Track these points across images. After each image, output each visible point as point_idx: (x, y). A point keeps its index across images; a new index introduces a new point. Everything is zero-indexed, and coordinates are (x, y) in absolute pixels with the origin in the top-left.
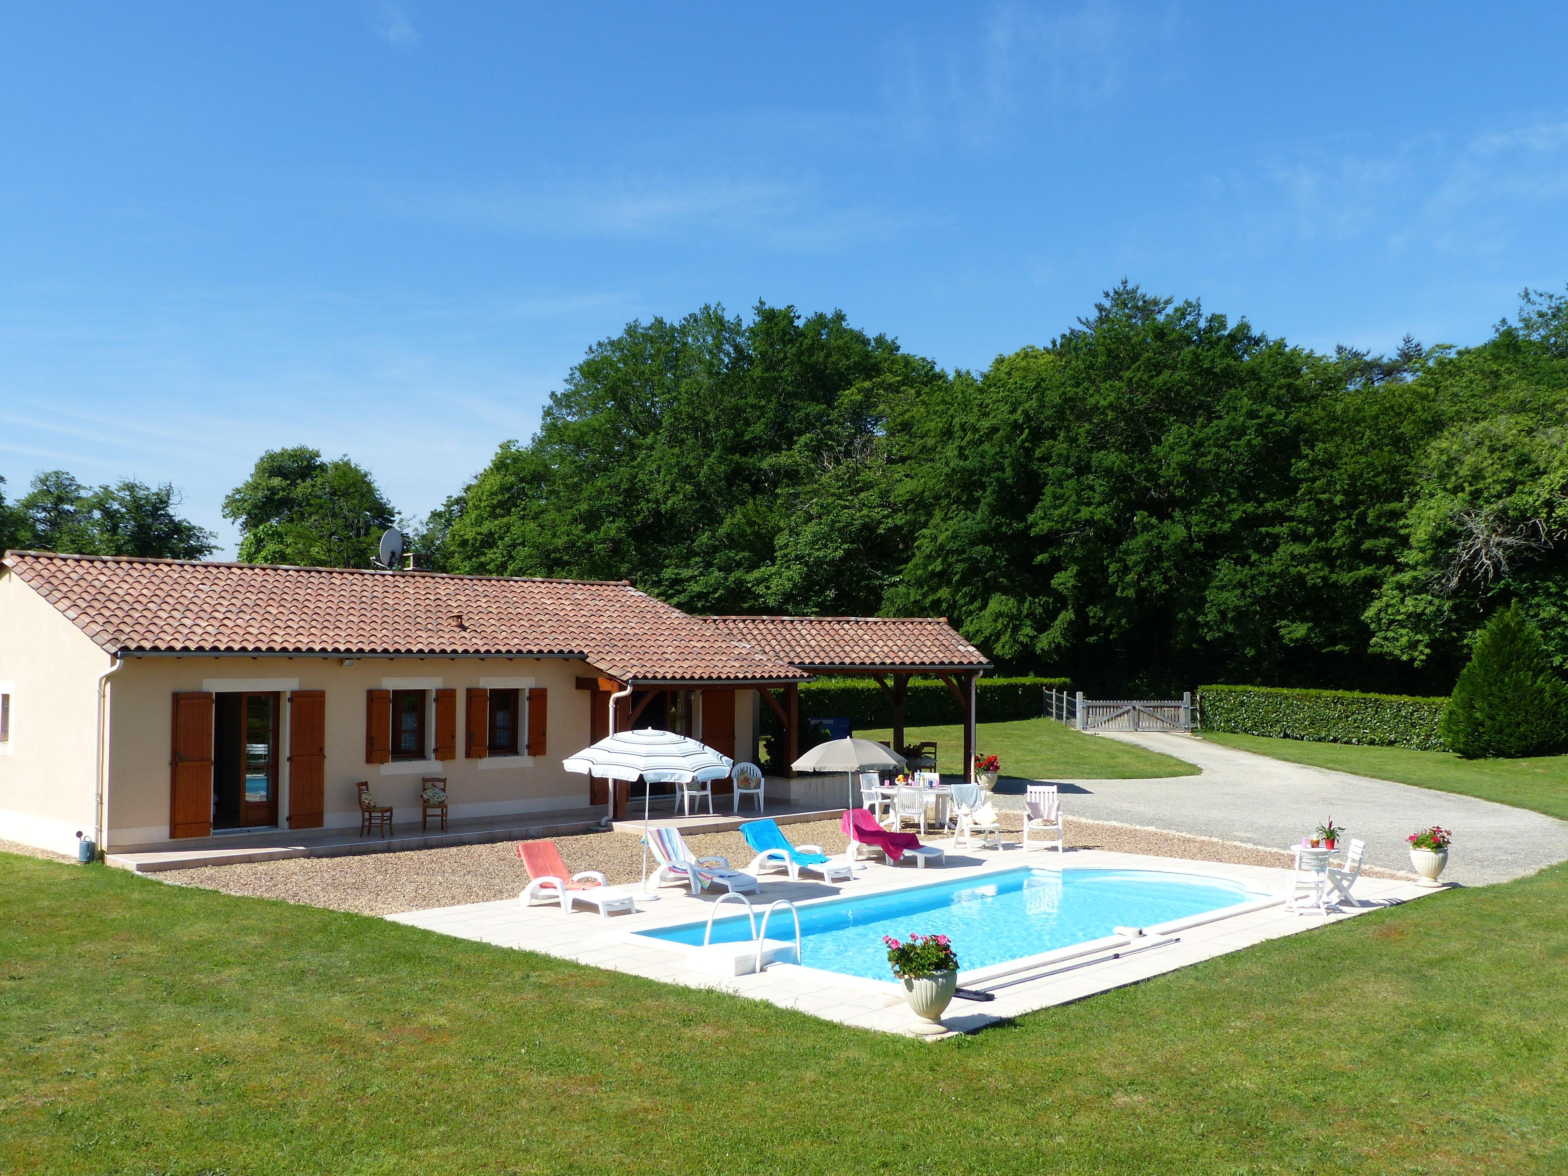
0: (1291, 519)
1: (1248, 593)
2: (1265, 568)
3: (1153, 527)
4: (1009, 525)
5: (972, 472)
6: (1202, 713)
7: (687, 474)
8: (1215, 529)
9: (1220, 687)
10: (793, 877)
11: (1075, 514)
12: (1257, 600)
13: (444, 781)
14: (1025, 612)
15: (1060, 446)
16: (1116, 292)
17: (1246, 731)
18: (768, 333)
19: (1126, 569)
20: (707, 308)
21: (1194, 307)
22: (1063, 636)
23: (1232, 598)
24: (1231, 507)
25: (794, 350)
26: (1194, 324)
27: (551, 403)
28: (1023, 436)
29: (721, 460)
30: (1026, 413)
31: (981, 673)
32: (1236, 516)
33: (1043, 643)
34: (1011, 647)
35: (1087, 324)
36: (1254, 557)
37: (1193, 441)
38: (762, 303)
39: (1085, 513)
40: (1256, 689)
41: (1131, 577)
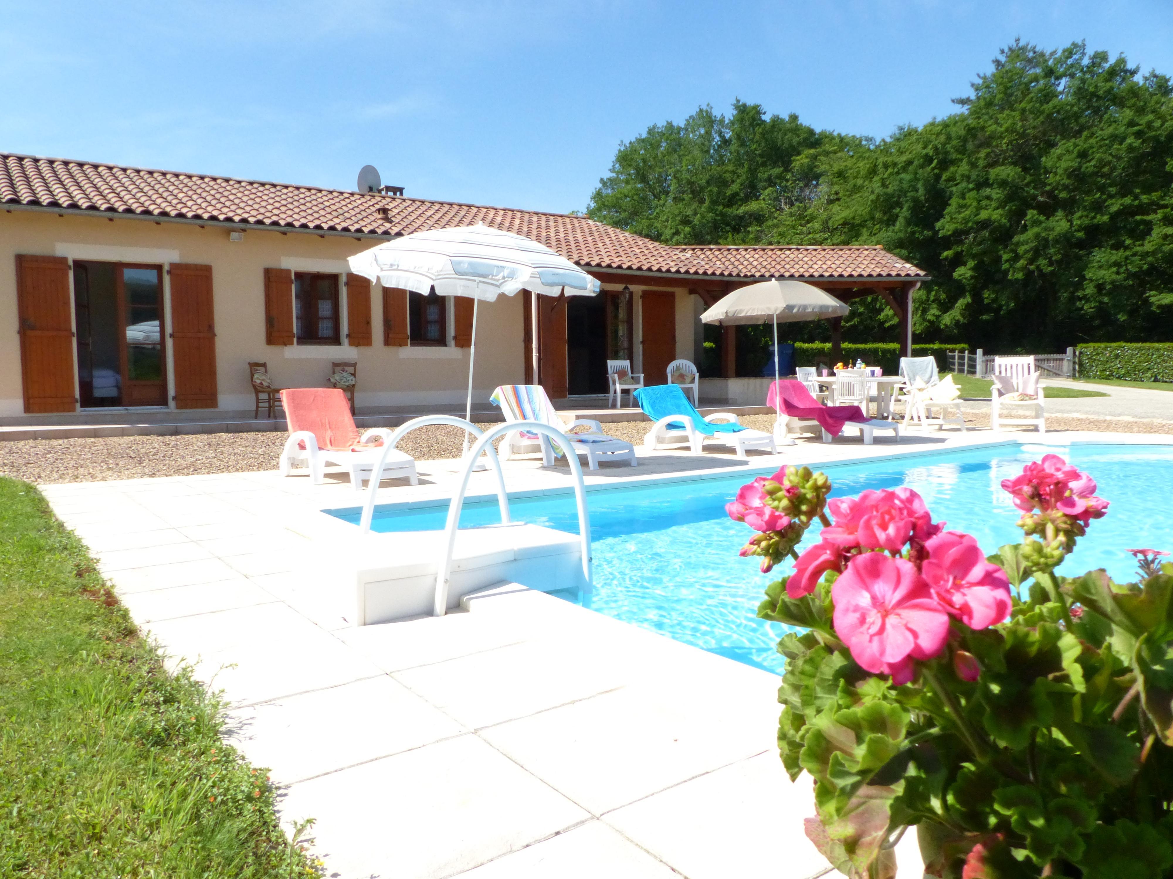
0: (1165, 206)
1: (1122, 270)
2: (1138, 249)
3: (1041, 222)
4: (921, 233)
5: (891, 196)
6: (1081, 365)
7: (686, 221)
8: (1095, 221)
9: (1097, 345)
10: (696, 452)
11: (976, 216)
12: (1131, 275)
13: (354, 365)
14: (932, 298)
15: (964, 168)
16: (1010, 49)
17: (1119, 378)
18: (741, 120)
19: (1017, 258)
20: (701, 110)
21: (1079, 46)
22: (962, 315)
23: (1108, 275)
24: (1109, 202)
25: (760, 130)
26: (1078, 62)
27: (601, 185)
28: (933, 165)
29: (710, 210)
30: (936, 148)
31: (919, 285)
32: (1114, 209)
33: (947, 319)
34: (921, 325)
35: (985, 78)
36: (1128, 242)
37: (1079, 152)
38: (738, 101)
39: (984, 215)
40: (1129, 344)
41: (1022, 263)
